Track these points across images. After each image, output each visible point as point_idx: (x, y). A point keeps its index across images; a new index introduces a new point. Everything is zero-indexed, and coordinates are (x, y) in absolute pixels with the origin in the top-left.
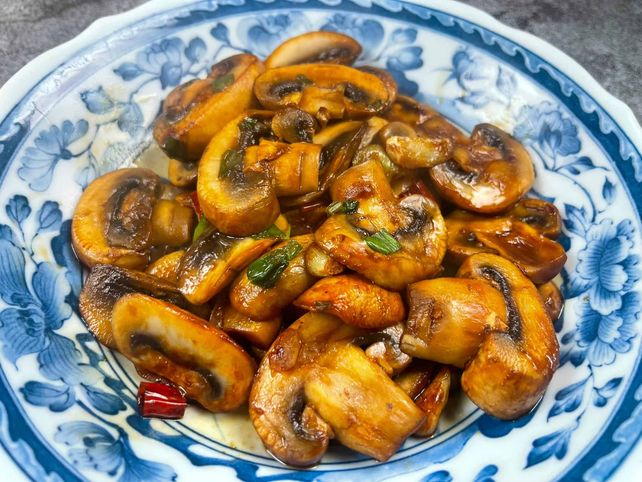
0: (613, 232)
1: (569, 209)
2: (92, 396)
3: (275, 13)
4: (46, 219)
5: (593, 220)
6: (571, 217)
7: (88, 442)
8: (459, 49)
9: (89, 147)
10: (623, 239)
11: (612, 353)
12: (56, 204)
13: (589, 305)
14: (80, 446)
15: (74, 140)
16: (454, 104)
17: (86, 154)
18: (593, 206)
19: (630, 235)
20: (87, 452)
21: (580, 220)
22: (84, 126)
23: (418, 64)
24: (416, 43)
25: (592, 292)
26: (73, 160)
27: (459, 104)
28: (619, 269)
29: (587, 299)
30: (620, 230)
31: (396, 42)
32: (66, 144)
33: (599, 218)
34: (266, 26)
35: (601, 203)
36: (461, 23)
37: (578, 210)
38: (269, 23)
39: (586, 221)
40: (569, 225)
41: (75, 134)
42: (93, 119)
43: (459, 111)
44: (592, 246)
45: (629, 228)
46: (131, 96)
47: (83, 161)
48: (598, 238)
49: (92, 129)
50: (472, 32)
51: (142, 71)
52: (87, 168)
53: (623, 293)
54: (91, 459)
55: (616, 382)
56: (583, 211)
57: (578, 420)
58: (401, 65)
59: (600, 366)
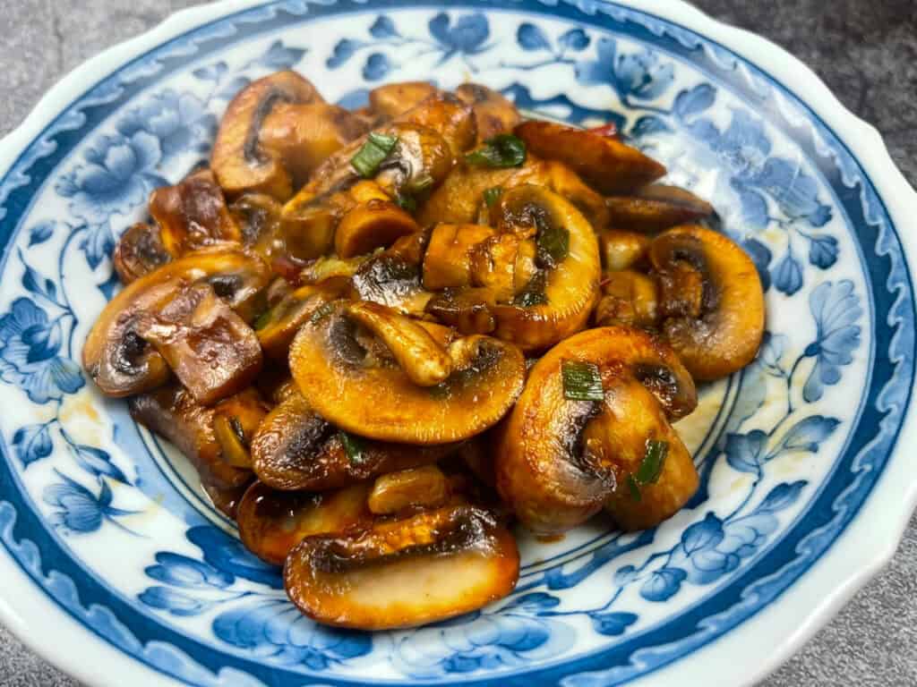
0: (79, 197)
1: (93, 262)
4: (791, 271)
5: (84, 227)
6: (100, 252)
7: (647, 79)
8: (72, 534)
9: (789, 381)
10: (78, 182)
11: (183, 101)
12: (790, 294)
13: (162, 160)
14: (653, 71)
15: (813, 372)
16: (138, 482)
17: (788, 372)
18: (70, 238)
19: (69, 177)
20: (646, 69)
21: (95, 242)
22: (810, 395)
23: (166, 557)
24: (151, 583)
25: (150, 168)
26: (801, 351)
27: (130, 475)
28: (110, 162)
29: (158, 167)
30: (71, 192)
31: (195, 601)
32: (822, 359)
33: (77, 223)
34: (505, 653)
35: (61, 233)
36: (35, 567)
37: (87, 252)
38: (498, 657)
39: (90, 236)
40: (109, 247)
41: (817, 377)
42: (804, 411)
43: (137, 469)
44: (109, 207)
45: (63, 184)
46: (760, 475)
47: (787, 364)
48: (96, 207)
49: (797, 401)
50: (26, 542)
51: (757, 512)
52: (778, 359)
53: (128, 140)
54: (641, 64)
55: (199, 74)
56: (83, 246)
57: (247, 67)
58: (204, 570)
59: (199, 99)
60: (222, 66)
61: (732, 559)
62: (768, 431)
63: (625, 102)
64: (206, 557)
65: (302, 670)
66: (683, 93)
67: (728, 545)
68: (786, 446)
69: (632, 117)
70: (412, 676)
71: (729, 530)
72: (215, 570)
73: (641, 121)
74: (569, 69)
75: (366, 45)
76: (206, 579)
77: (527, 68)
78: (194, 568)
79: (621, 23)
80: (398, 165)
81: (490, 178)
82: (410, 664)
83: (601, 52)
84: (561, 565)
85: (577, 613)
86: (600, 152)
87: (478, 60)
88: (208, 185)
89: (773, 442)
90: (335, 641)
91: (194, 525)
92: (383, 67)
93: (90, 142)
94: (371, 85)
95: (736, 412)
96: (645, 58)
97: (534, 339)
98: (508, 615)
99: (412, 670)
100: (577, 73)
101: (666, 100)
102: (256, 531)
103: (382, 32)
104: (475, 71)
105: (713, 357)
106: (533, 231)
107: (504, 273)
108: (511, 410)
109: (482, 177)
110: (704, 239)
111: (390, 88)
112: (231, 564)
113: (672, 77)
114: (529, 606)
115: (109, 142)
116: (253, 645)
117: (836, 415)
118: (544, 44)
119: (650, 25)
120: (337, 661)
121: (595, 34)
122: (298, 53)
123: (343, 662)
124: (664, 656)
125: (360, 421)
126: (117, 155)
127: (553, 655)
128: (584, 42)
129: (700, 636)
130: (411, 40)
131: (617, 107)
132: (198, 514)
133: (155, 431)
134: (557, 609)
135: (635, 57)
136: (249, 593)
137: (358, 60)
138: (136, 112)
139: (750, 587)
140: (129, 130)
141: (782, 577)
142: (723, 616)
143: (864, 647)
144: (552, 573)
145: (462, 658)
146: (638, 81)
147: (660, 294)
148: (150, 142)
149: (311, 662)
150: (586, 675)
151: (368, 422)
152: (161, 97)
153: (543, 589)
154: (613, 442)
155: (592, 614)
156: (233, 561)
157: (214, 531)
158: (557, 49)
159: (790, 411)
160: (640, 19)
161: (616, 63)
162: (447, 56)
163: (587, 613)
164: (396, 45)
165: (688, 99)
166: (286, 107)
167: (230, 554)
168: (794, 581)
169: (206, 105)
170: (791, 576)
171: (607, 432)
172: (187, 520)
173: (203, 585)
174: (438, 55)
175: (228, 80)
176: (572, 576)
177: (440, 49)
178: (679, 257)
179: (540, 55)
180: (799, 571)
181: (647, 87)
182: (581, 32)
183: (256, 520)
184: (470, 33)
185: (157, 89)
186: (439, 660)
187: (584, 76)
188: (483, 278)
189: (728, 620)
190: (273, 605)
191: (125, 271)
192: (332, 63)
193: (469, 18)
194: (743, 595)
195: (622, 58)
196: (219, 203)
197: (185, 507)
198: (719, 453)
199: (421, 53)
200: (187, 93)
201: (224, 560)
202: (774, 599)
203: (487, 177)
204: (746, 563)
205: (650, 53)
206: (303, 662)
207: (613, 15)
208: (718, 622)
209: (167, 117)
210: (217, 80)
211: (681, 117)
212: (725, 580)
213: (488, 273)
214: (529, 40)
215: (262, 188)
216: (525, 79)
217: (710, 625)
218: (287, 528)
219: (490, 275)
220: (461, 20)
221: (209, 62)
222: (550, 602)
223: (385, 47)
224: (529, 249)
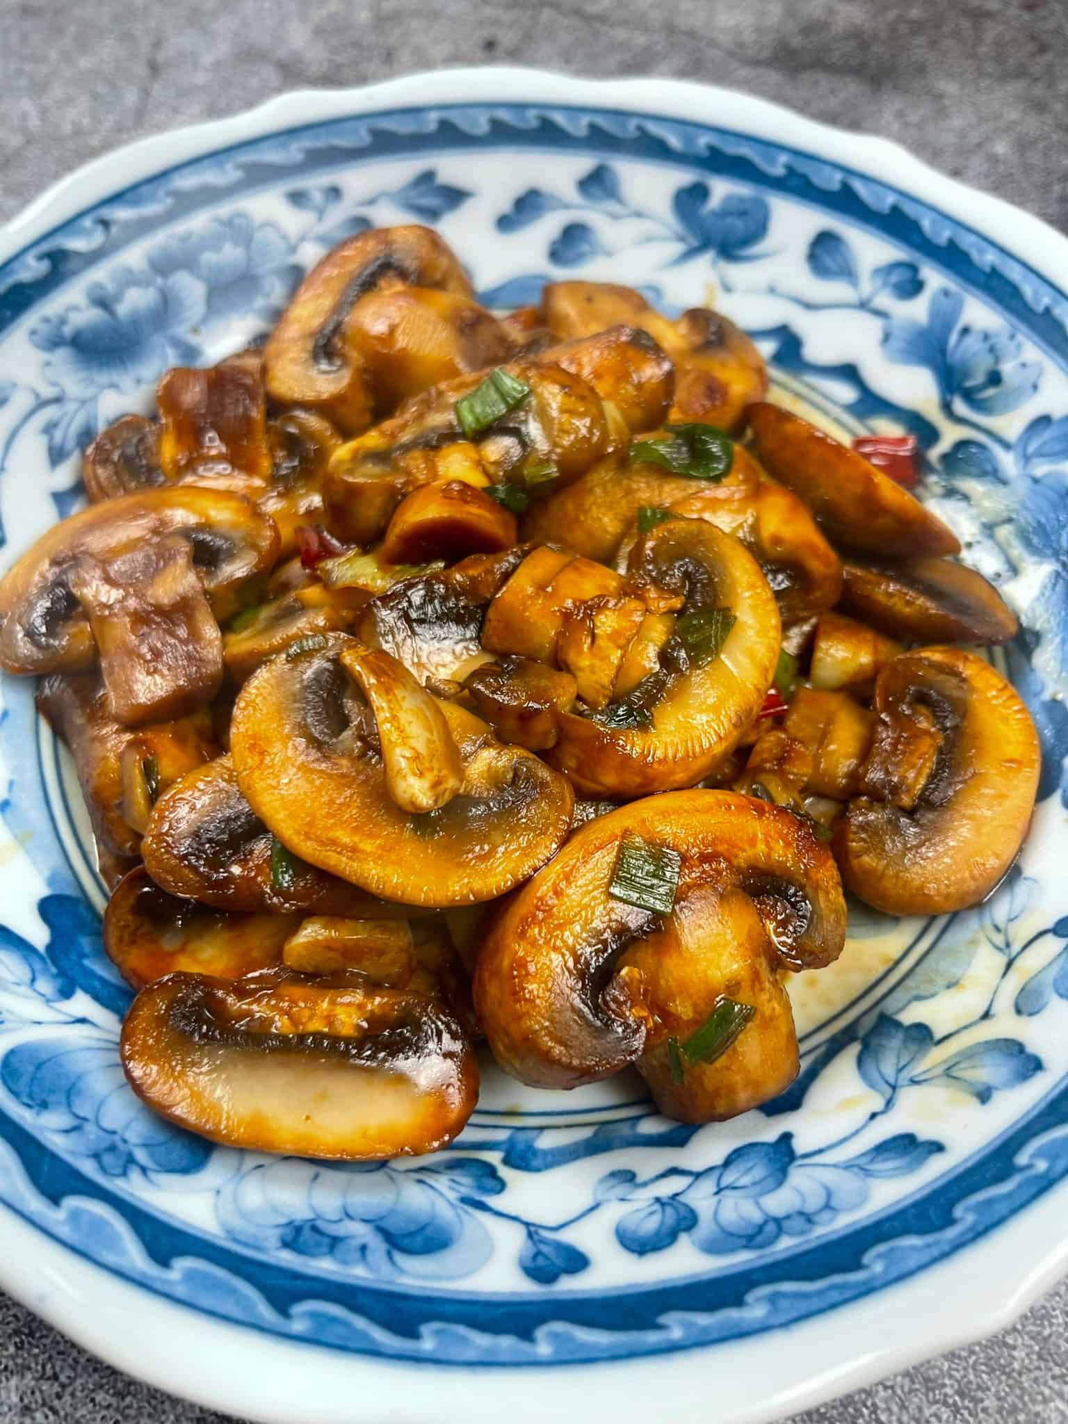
0: (63, 354)
1: (56, 456)
2: (989, 468)
3: (324, 1266)
5: (58, 400)
6: (71, 443)
7: (995, 378)
9: (1009, 965)
10: (67, 331)
11: (258, 236)
13: (204, 320)
14: (1008, 368)
15: (1051, 964)
17: (1016, 947)
18: (32, 412)
19: (55, 320)
20: (997, 360)
21: (68, 426)
22: (1026, 1005)
25: (181, 330)
26: (1050, 924)
28: (123, 309)
29: (195, 330)
30: (54, 342)
33: (48, 392)
34: (378, 1245)
35: (20, 403)
37: (51, 439)
38: (363, 1248)
39: (61, 418)
40: (86, 436)
42: (1006, 1026)
43: (11, 785)
44: (103, 377)
45: (44, 329)
46: (889, 1103)
47: (1022, 932)
48: (83, 374)
49: (1004, 1004)
51: (848, 1166)
52: (1011, 920)
53: (159, 281)
54: (992, 350)
55: (297, 198)
56: (50, 429)
57: (371, 202)
58: (38, 966)
59: (284, 237)
60: (335, 193)
61: (771, 1228)
62: (938, 1035)
63: (947, 408)
64: (49, 948)
65: (88, 1168)
66: (1043, 421)
67: (779, 1202)
68: (949, 1073)
69: (950, 434)
70: (231, 1234)
71: (798, 1177)
72: (54, 970)
73: (962, 445)
74: (874, 327)
75: (566, 206)
76: (33, 980)
77: (809, 306)
78: (25, 958)
79: (981, 271)
80: (516, 432)
81: (661, 486)
82: (243, 1214)
83: (935, 312)
84: (542, 1129)
85: (515, 1219)
86: (858, 489)
87: (737, 273)
88: (248, 381)
89: (936, 1056)
90: (161, 1137)
91: (58, 892)
92: (585, 248)
93: (99, 274)
94: (560, 274)
95: (908, 982)
96: (1003, 342)
97: (609, 779)
98: (420, 1181)
99: (237, 1223)
100: (887, 337)
101: (1011, 424)
102: (126, 936)
103: (596, 191)
104: (727, 289)
105: (906, 883)
106: (677, 603)
107: (605, 658)
108: (521, 886)
109: (648, 483)
110: (978, 683)
111: (575, 286)
112: (82, 966)
113: (1035, 387)
114: (457, 1178)
115: (129, 279)
116: (44, 1105)
117: (1043, 1056)
118: (847, 272)
119: (1028, 289)
120: (144, 1170)
121: (935, 278)
122: (455, 196)
123: (153, 1176)
124: (583, 1346)
125: (298, 833)
126: (135, 300)
127: (438, 1278)
128: (912, 287)
129: (652, 1338)
130: (639, 215)
131: (933, 414)
132: (72, 878)
133: (59, 733)
134: (493, 1201)
135: (986, 337)
136: (82, 1021)
137: (548, 227)
138: (185, 238)
139: (765, 1290)
140: (163, 266)
141: (820, 1293)
142: (703, 1320)
143: (980, 1406)
144: (522, 1136)
145: (315, 1229)
146: (978, 378)
147: (866, 753)
148: (191, 289)
149: (108, 1159)
150: (461, 1330)
151: (307, 836)
152: (229, 223)
153: (494, 1158)
154: (662, 982)
155: (532, 1230)
156: (86, 962)
157: (82, 909)
158: (867, 286)
159: (986, 1015)
160: (1014, 273)
161: (953, 338)
162: (690, 254)
163: (527, 1224)
164: (615, 217)
165: (1048, 434)
166: (399, 286)
167: (87, 950)
168: (833, 1306)
169: (293, 249)
170: (835, 1296)
171: (660, 964)
172: (51, 881)
173: (24, 989)
174: (677, 248)
175: (337, 215)
176: (545, 1153)
177: (681, 239)
178: (922, 699)
179: (836, 290)
180: (848, 1294)
181: (991, 392)
182: (913, 268)
183: (130, 917)
184: (739, 226)
185: (224, 209)
186: (283, 1221)
187: (896, 343)
188: (572, 657)
189: (705, 1329)
190: (110, 1050)
191: (93, 483)
192: (505, 223)
193: (742, 200)
194: (750, 1298)
195: (966, 331)
196: (257, 413)
197: (56, 860)
198: (853, 1039)
199: (650, 239)
200: (268, 224)
201: (74, 956)
202: (786, 1325)
203: (655, 484)
204: (786, 1245)
205: (1012, 337)
206: (96, 1156)
207: (975, 255)
208: (688, 1326)
209: (230, 254)
210: (321, 213)
211: (1027, 459)
212: (742, 1259)
213: (580, 652)
214: (828, 261)
215: (323, 408)
216: (802, 323)
217: (676, 1325)
218: (169, 943)
219: (583, 659)
220: (728, 199)
221: (316, 182)
222: (491, 1183)
223: (594, 216)
224: (658, 632)
